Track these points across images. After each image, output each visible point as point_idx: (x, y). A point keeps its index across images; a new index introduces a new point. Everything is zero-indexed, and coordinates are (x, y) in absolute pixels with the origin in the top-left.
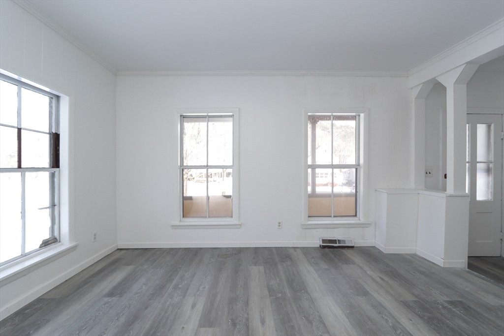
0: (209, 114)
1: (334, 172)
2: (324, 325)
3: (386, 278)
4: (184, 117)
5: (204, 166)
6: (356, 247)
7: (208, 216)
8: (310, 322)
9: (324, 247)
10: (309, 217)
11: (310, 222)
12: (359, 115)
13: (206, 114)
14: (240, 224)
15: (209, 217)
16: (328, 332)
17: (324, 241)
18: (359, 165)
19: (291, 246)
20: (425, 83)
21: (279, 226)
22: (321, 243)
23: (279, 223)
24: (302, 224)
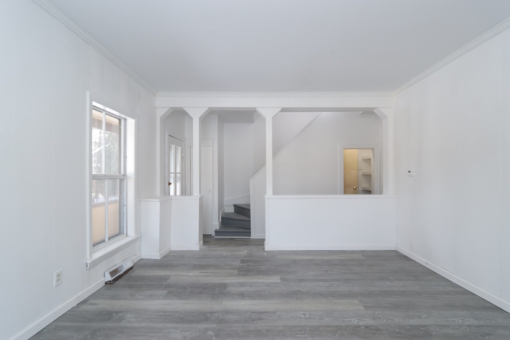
3: (203, 271)
6: (134, 265)
9: (113, 281)
10: (94, 245)
11: (94, 257)
17: (112, 273)
18: (125, 175)
20: (171, 108)
21: (58, 280)
22: (109, 278)
23: (58, 275)
24: (89, 262)
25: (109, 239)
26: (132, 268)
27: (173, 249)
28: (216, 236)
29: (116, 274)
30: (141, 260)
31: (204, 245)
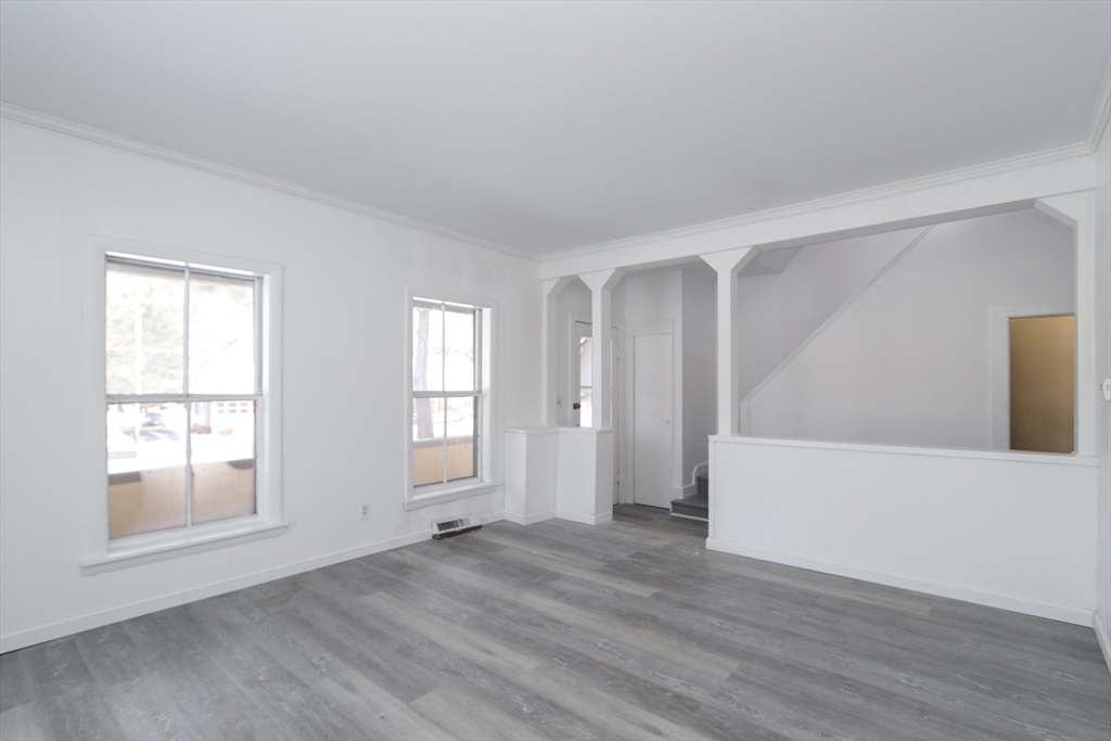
0: (192, 265)
1: (449, 403)
2: (558, 622)
3: (557, 552)
4: (110, 260)
5: (179, 396)
6: (486, 526)
7: (189, 524)
8: (540, 626)
9: (442, 536)
10: (415, 487)
11: (417, 498)
12: (481, 310)
13: (182, 264)
14: (286, 524)
15: (193, 524)
16: (569, 626)
17: (441, 526)
18: (480, 391)
19: (386, 549)
20: (563, 278)
21: (365, 513)
22: (437, 531)
23: (365, 508)
24: (405, 502)
25: (448, 481)
26: (479, 527)
27: (559, 516)
28: (673, 511)
29: (448, 528)
30: (503, 521)
31: (614, 519)
